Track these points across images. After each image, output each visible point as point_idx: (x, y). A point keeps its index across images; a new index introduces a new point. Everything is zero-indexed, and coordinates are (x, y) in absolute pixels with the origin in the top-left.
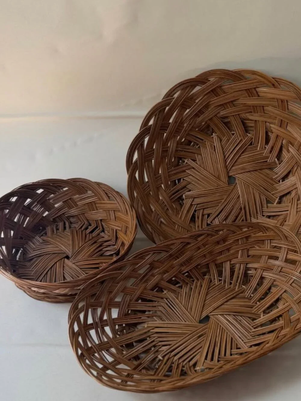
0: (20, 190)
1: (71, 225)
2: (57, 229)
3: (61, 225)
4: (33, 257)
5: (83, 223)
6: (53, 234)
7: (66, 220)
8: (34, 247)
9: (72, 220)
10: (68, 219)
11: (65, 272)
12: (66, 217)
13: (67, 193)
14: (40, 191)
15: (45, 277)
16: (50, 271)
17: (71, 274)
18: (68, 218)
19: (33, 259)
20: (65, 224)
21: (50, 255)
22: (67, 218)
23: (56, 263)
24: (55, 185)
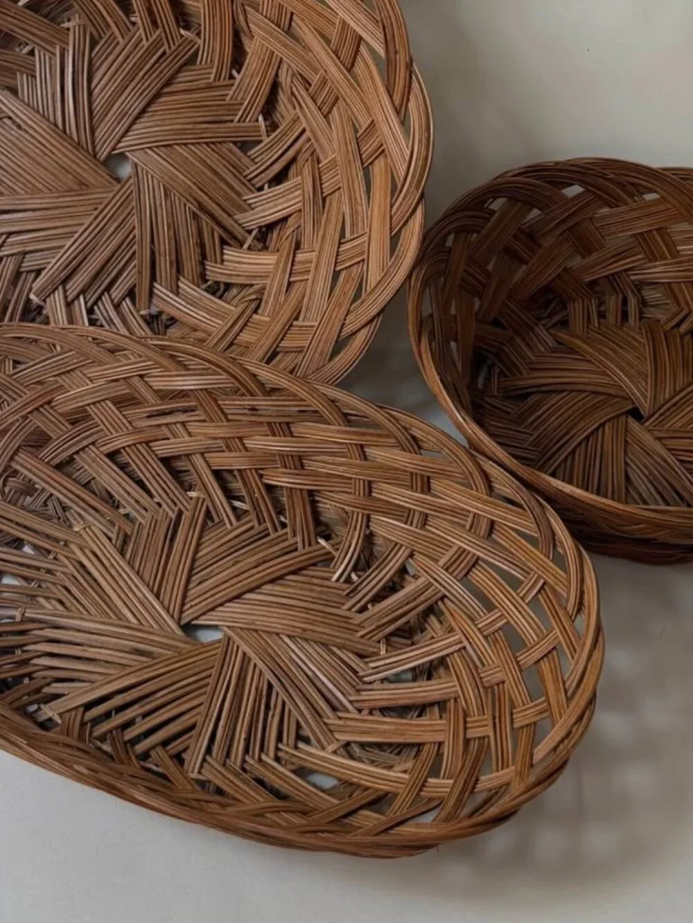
0: (520, 178)
1: (644, 309)
2: (602, 315)
3: (612, 303)
4: (530, 390)
5: (684, 313)
6: (588, 327)
7: (633, 291)
8: (533, 358)
9: (651, 295)
10: (639, 291)
11: (631, 460)
12: (632, 282)
13: (653, 209)
14: (574, 190)
15: (569, 463)
16: (583, 445)
17: (651, 472)
18: (639, 286)
19: (529, 394)
20: (625, 302)
21: (584, 395)
22: (635, 286)
23: (603, 425)
24: (623, 179)
